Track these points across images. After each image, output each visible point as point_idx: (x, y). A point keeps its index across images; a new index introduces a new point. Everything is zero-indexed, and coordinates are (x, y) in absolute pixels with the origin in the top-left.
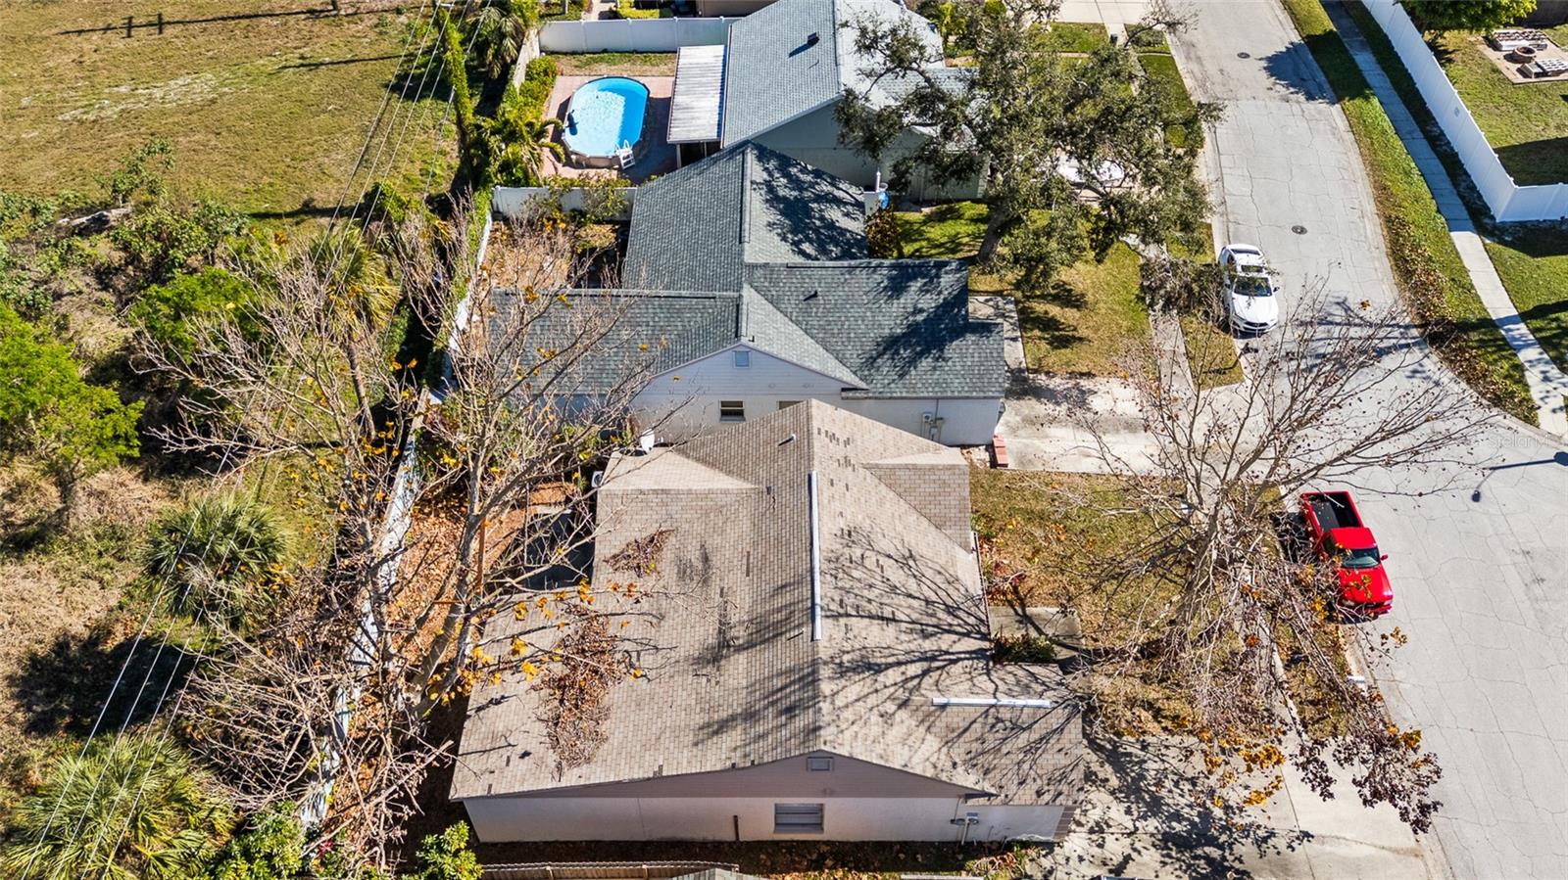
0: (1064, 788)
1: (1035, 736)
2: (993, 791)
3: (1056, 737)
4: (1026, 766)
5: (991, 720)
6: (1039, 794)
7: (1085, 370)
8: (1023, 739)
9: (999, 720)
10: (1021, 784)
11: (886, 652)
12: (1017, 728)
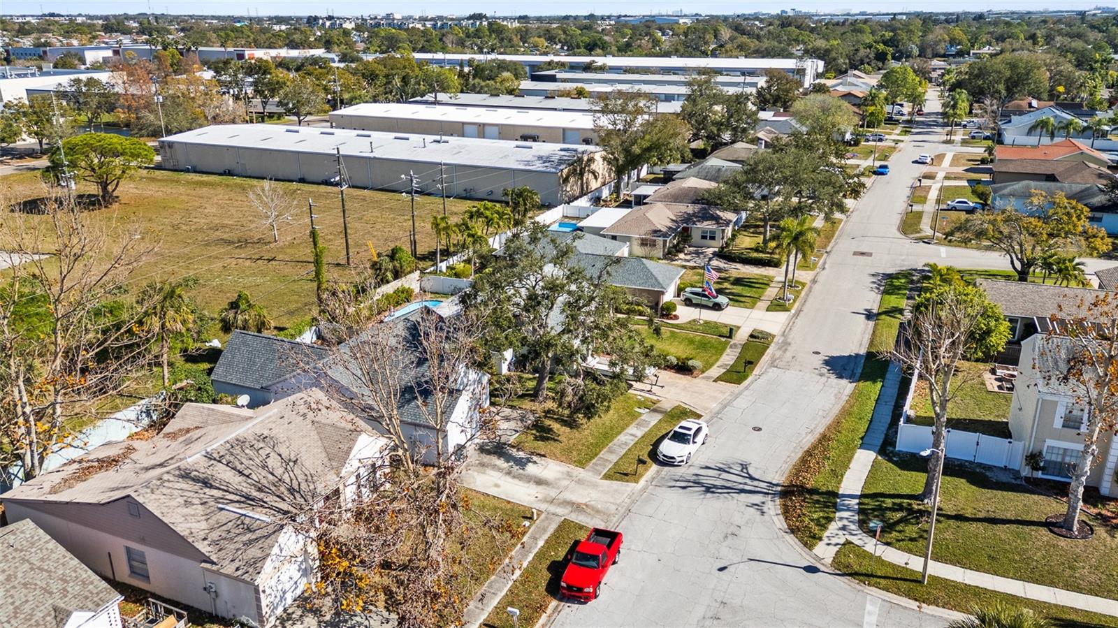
0: (251, 570)
1: (254, 537)
2: (215, 560)
3: (263, 540)
4: (240, 552)
5: (239, 522)
6: (237, 569)
7: (543, 453)
8: (249, 536)
9: (243, 523)
10: (232, 561)
11: (225, 484)
12: (249, 530)
